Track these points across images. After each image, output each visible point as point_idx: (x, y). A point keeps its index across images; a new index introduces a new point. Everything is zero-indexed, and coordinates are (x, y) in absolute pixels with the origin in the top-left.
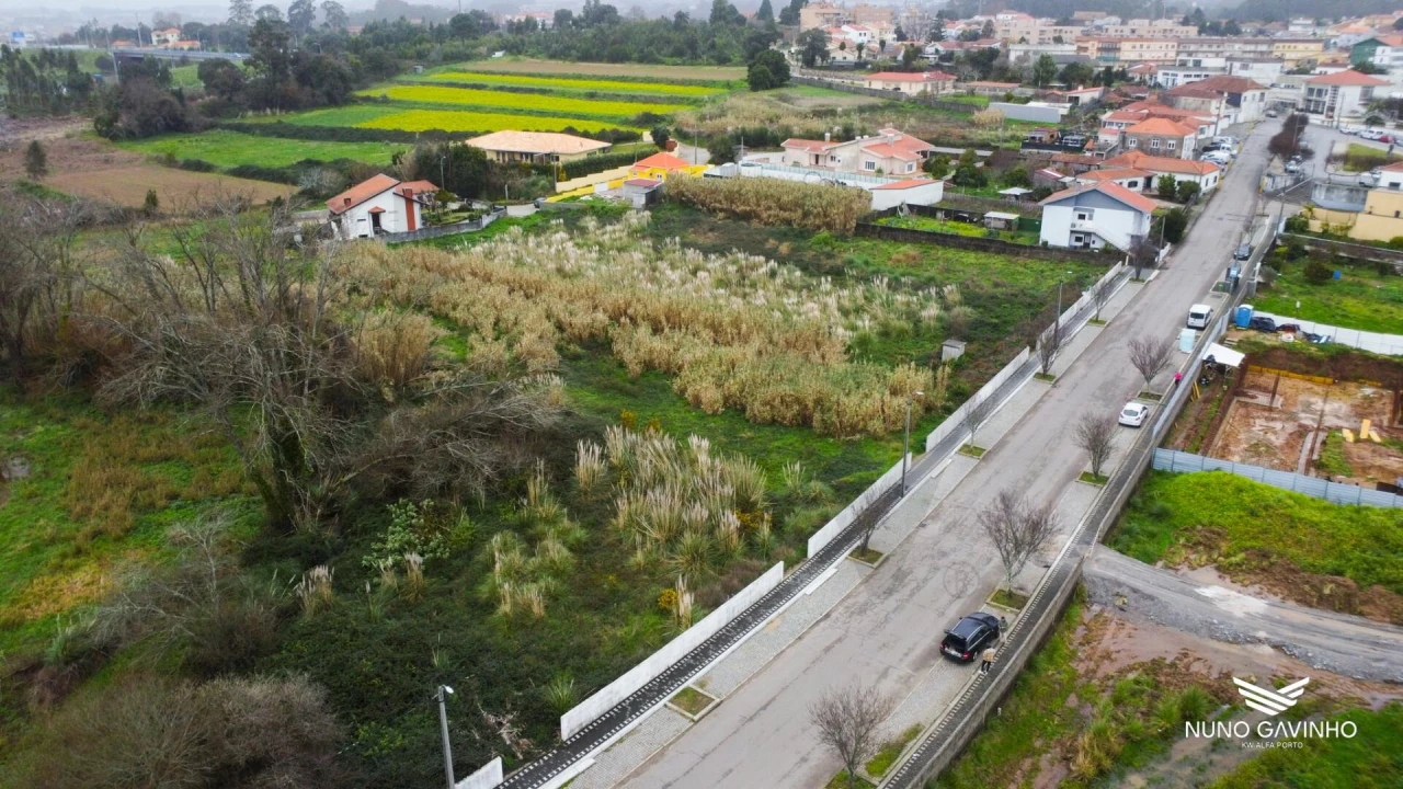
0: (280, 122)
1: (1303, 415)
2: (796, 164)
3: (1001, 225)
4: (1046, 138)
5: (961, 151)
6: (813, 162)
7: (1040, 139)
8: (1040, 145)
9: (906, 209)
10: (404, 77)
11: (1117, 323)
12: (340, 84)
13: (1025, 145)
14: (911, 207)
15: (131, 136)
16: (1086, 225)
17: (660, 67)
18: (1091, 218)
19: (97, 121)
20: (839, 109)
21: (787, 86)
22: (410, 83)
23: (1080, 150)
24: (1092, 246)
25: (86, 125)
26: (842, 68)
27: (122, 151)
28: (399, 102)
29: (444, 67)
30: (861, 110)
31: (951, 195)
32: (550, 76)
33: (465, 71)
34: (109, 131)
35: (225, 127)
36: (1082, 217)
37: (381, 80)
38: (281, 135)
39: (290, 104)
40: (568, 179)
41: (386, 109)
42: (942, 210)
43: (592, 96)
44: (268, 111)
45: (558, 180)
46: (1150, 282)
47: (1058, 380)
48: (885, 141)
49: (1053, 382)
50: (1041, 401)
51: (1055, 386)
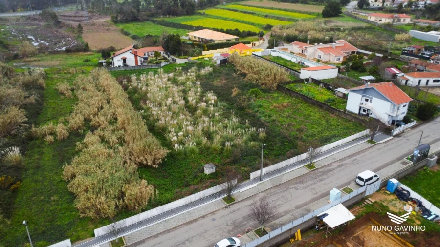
0: (163, 20)
2: (292, 53)
3: (341, 95)
5: (370, 53)
6: (301, 52)
7: (412, 51)
8: (411, 54)
9: (310, 81)
10: (218, 6)
11: (321, 170)
12: (191, 8)
13: (403, 53)
14: (313, 79)
15: (122, 22)
16: (368, 105)
17: (306, 6)
18: (371, 102)
19: (113, 17)
20: (342, 28)
22: (218, 8)
23: (428, 59)
25: (109, 19)
26: (374, 10)
27: (114, 27)
28: (207, 15)
29: (233, 3)
30: (354, 29)
32: (263, 8)
33: (239, 5)
34: (115, 22)
35: (151, 21)
36: (367, 100)
37: (211, 7)
38: (161, 25)
39: (176, 14)
40: (208, 50)
41: (202, 17)
42: (323, 83)
43: (266, 16)
44: (168, 16)
45: (204, 50)
46: (378, 144)
47: (232, 204)
48: (332, 46)
49: (227, 205)
50: (203, 217)
51: (226, 208)
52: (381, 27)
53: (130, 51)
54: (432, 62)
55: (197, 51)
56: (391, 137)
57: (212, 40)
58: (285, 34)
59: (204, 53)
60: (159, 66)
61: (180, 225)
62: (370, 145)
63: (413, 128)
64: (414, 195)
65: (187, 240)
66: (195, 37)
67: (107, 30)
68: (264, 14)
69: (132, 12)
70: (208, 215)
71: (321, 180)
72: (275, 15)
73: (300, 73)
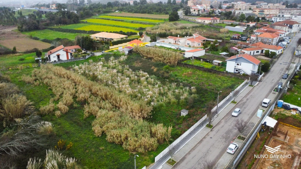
0: (59, 28)
1: (295, 147)
2: (170, 43)
3: (217, 64)
4: (237, 37)
5: (214, 40)
6: (175, 42)
7: (235, 37)
8: (235, 39)
9: (193, 58)
10: (93, 17)
11: (240, 103)
12: (76, 19)
13: (231, 39)
14: (195, 57)
15: (26, 31)
16: (239, 67)
17: (152, 15)
18: (240, 65)
19: (18, 27)
20: (187, 27)
21: (178, 20)
22: (94, 18)
23: (245, 41)
24: (240, 73)
25: (16, 28)
26: (194, 16)
27: (22, 35)
28: (89, 23)
29: (103, 15)
30: (193, 27)
31: (207, 54)
32: (125, 17)
33: (107, 15)
34: (21, 30)
35: (49, 29)
36: (238, 64)
37: (88, 17)
38: (59, 31)
39: (65, 23)
40: (113, 45)
41: (86, 24)
42: (202, 59)
43: (132, 22)
44: (60, 25)
45: (110, 46)
46: (255, 86)
47: (213, 128)
48: (193, 37)
49: (211, 129)
50: (204, 138)
51: (211, 131)
52: (207, 25)
53: (63, 49)
54: (248, 42)
55: (106, 46)
56: (258, 82)
57: (111, 39)
58: (157, 33)
59: (110, 47)
60: (85, 58)
61: (196, 145)
62: (251, 88)
63: (264, 76)
64: (292, 106)
65: (208, 151)
66: (96, 38)
67: (18, 37)
68: (130, 21)
69: (34, 23)
70: (206, 136)
71: (245, 108)
72: (138, 22)
73: (185, 54)
